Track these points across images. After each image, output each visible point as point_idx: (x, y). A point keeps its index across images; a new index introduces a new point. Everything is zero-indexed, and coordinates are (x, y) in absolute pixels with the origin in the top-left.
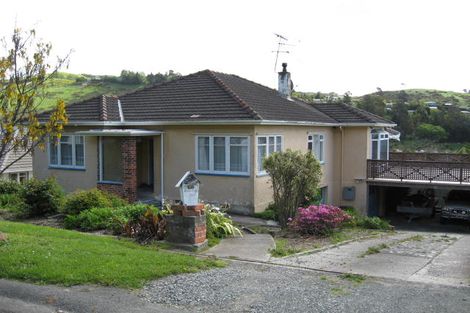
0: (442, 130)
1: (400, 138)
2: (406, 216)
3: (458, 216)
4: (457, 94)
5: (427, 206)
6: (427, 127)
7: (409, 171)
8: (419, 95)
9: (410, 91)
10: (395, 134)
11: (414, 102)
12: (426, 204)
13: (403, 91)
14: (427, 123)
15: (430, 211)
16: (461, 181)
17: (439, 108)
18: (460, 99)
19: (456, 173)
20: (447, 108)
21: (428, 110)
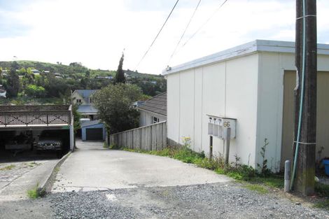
0: (43, 89)
1: (6, 95)
2: (12, 151)
3: (48, 147)
4: (53, 65)
5: (27, 143)
6: (33, 87)
7: (11, 119)
8: (27, 65)
9: (20, 62)
10: (2, 92)
11: (23, 69)
12: (26, 141)
13: (15, 62)
14: (33, 84)
15: (30, 146)
16: (48, 123)
17: (41, 74)
18: (55, 68)
19: (44, 118)
20: (46, 74)
21: (33, 75)
